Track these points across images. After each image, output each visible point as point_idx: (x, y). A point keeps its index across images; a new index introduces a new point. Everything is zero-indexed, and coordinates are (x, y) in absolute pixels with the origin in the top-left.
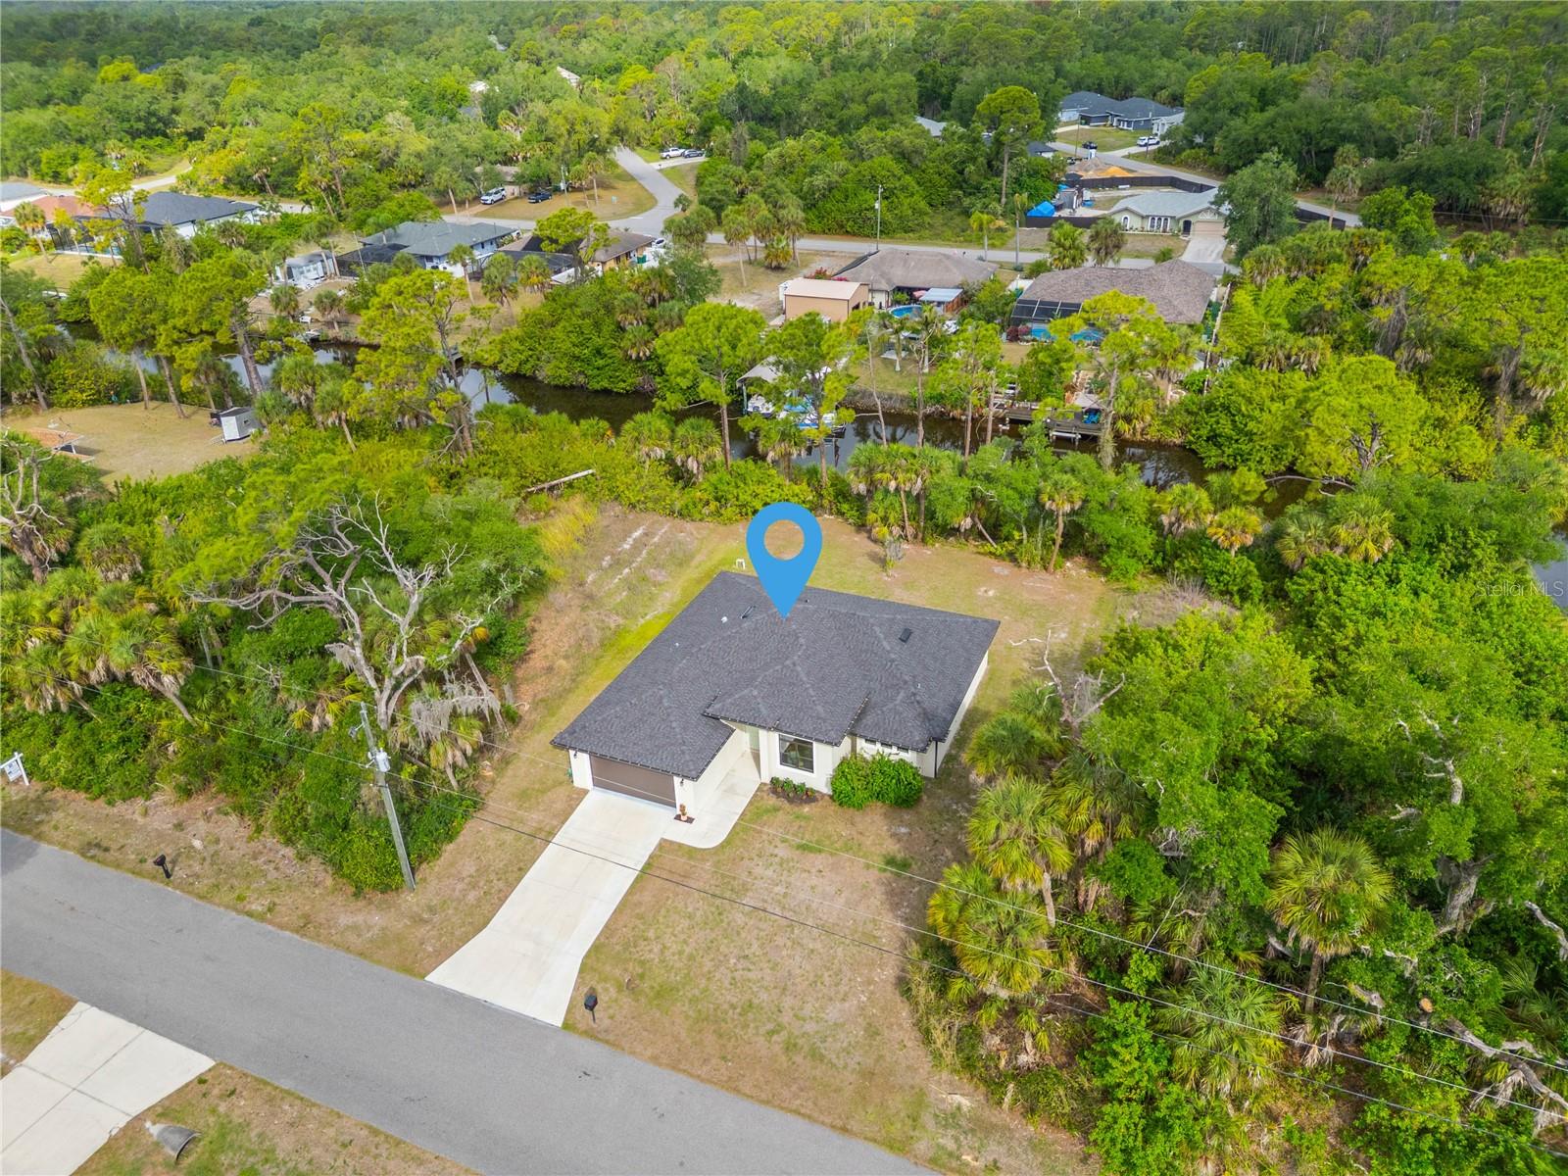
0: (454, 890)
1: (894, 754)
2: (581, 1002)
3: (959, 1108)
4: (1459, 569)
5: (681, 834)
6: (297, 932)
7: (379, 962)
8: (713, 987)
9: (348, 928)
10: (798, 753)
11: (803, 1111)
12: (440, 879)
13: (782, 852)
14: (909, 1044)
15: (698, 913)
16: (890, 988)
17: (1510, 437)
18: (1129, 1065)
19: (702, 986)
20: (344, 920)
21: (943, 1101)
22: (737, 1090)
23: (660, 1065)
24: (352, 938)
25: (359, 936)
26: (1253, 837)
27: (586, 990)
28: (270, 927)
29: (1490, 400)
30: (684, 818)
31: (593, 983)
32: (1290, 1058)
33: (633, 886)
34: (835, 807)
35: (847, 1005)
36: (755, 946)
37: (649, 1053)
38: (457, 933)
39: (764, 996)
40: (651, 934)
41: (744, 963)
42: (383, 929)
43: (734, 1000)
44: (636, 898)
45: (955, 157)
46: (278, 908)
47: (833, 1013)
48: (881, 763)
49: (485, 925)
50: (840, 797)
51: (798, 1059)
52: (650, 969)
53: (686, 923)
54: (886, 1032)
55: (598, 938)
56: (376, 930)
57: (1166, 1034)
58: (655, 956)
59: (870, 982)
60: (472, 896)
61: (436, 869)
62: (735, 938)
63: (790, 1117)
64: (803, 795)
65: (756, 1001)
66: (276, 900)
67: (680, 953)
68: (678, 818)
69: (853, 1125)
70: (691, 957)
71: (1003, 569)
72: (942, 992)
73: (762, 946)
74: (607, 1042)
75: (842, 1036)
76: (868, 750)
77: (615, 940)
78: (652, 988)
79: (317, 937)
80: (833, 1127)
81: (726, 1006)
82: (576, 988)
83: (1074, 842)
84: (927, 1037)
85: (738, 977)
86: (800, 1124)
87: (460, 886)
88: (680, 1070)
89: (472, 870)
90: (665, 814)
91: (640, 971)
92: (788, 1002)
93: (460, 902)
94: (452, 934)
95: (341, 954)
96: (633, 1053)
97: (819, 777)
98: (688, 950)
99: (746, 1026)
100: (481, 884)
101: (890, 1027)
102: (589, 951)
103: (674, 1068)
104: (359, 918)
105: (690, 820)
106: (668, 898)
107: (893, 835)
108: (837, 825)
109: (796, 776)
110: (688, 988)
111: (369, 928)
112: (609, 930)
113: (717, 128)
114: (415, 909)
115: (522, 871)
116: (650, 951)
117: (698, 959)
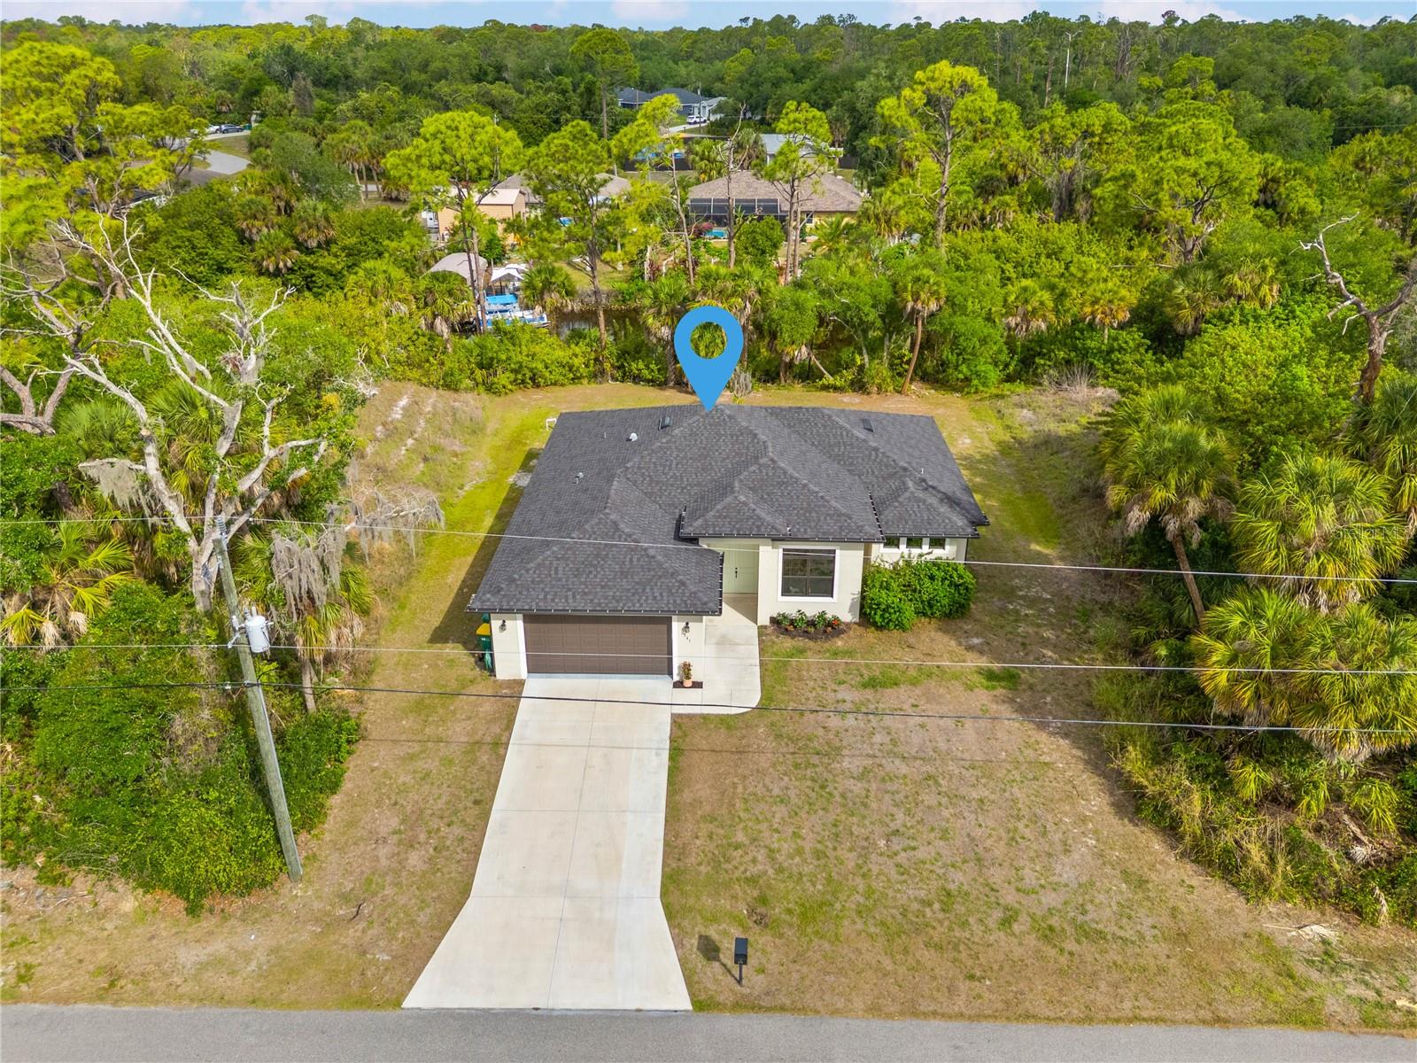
0: (377, 859)
1: (926, 553)
2: (697, 959)
3: (1325, 942)
6: (101, 999)
7: (295, 1004)
8: (878, 885)
9: (203, 967)
11: (1145, 1014)
12: (342, 850)
13: (848, 695)
14: (1194, 882)
15: (792, 793)
16: (1115, 821)
19: (861, 888)
20: (189, 956)
21: (1299, 939)
22: (1028, 1017)
23: (889, 1016)
24: (220, 981)
25: (233, 973)
27: (695, 942)
28: (38, 1007)
30: (688, 683)
31: (700, 929)
33: (670, 782)
34: (871, 635)
35: (1076, 856)
36: (900, 816)
37: (858, 1004)
38: (422, 918)
39: (959, 877)
40: (741, 837)
41: (897, 844)
42: (273, 951)
43: (922, 894)
44: (687, 796)
45: (547, 107)
46: (38, 972)
47: (1066, 871)
48: (912, 568)
49: (465, 892)
51: (1070, 945)
52: (770, 887)
53: (781, 811)
54: (1153, 876)
55: (665, 864)
56: (261, 956)
58: (763, 866)
59: (1084, 820)
60: (415, 860)
61: (327, 837)
62: (863, 811)
63: (1134, 1028)
64: (826, 628)
65: (952, 887)
66: (29, 959)
67: (799, 851)
68: (679, 685)
69: (1225, 1010)
70: (819, 855)
73: (908, 813)
74: (783, 1009)
75: (1101, 898)
76: (889, 554)
77: (692, 860)
78: (789, 911)
79: (149, 996)
80: (1204, 1022)
81: (915, 906)
82: (679, 945)
85: (906, 863)
86: (1158, 1031)
87: (383, 852)
88: (925, 1015)
89: (395, 822)
90: (658, 687)
91: (756, 893)
92: (997, 876)
93: (397, 873)
94: (412, 922)
95: (212, 1012)
96: (835, 1012)
97: (841, 603)
98: (808, 846)
99: (964, 924)
100: (422, 837)
101: (1152, 867)
102: (663, 885)
103: (915, 1014)
104: (219, 946)
105: (698, 685)
106: (735, 785)
107: (970, 648)
109: (811, 606)
110: (842, 897)
111: (247, 957)
112: (673, 849)
113: (268, 88)
114: (317, 905)
115: (484, 804)
116: (754, 861)
117: (830, 853)
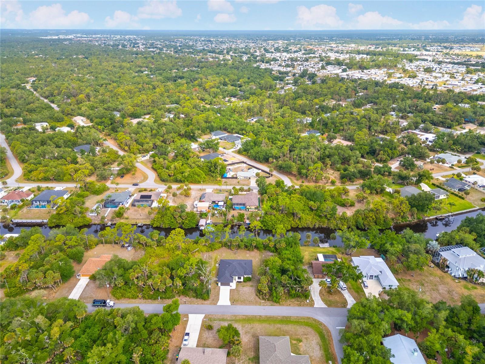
1: (248, 276)
3: (264, 302)
4: (292, 247)
5: (231, 288)
10: (239, 278)
12: (212, 297)
16: (255, 295)
17: (297, 221)
18: (275, 294)
20: (206, 303)
21: (262, 302)
26: (280, 276)
29: (294, 217)
32: (285, 292)
33: (230, 293)
35: (252, 298)
38: (217, 301)
41: (243, 297)
46: (199, 303)
48: (247, 277)
50: (244, 281)
52: (235, 299)
53: (236, 295)
56: (209, 303)
57: (276, 292)
59: (253, 295)
62: (241, 295)
64: (240, 282)
71: (248, 252)
72: (260, 294)
73: (243, 295)
74: (235, 305)
75: (253, 300)
76: (245, 276)
78: (236, 301)
81: (243, 300)
83: (268, 280)
84: (259, 298)
89: (214, 296)
90: (229, 287)
92: (248, 299)
97: (242, 280)
98: (238, 297)
99: (245, 301)
106: (234, 294)
108: (245, 284)
109: (240, 280)
110: (239, 300)
114: (211, 300)
115: (219, 295)
